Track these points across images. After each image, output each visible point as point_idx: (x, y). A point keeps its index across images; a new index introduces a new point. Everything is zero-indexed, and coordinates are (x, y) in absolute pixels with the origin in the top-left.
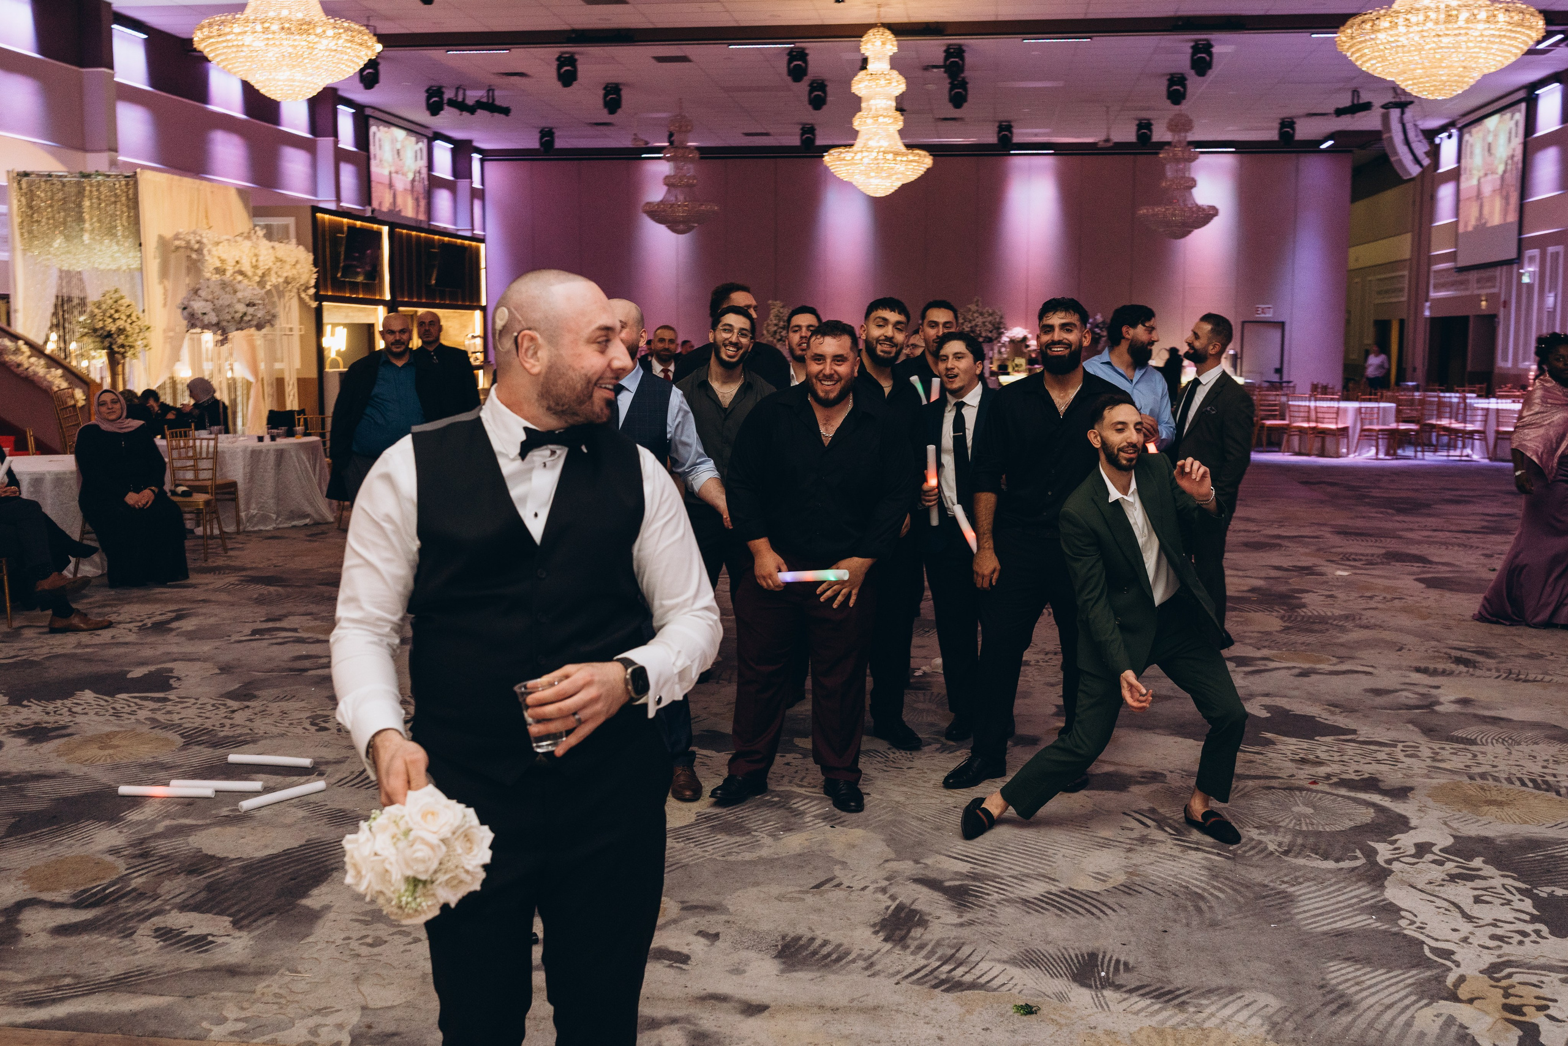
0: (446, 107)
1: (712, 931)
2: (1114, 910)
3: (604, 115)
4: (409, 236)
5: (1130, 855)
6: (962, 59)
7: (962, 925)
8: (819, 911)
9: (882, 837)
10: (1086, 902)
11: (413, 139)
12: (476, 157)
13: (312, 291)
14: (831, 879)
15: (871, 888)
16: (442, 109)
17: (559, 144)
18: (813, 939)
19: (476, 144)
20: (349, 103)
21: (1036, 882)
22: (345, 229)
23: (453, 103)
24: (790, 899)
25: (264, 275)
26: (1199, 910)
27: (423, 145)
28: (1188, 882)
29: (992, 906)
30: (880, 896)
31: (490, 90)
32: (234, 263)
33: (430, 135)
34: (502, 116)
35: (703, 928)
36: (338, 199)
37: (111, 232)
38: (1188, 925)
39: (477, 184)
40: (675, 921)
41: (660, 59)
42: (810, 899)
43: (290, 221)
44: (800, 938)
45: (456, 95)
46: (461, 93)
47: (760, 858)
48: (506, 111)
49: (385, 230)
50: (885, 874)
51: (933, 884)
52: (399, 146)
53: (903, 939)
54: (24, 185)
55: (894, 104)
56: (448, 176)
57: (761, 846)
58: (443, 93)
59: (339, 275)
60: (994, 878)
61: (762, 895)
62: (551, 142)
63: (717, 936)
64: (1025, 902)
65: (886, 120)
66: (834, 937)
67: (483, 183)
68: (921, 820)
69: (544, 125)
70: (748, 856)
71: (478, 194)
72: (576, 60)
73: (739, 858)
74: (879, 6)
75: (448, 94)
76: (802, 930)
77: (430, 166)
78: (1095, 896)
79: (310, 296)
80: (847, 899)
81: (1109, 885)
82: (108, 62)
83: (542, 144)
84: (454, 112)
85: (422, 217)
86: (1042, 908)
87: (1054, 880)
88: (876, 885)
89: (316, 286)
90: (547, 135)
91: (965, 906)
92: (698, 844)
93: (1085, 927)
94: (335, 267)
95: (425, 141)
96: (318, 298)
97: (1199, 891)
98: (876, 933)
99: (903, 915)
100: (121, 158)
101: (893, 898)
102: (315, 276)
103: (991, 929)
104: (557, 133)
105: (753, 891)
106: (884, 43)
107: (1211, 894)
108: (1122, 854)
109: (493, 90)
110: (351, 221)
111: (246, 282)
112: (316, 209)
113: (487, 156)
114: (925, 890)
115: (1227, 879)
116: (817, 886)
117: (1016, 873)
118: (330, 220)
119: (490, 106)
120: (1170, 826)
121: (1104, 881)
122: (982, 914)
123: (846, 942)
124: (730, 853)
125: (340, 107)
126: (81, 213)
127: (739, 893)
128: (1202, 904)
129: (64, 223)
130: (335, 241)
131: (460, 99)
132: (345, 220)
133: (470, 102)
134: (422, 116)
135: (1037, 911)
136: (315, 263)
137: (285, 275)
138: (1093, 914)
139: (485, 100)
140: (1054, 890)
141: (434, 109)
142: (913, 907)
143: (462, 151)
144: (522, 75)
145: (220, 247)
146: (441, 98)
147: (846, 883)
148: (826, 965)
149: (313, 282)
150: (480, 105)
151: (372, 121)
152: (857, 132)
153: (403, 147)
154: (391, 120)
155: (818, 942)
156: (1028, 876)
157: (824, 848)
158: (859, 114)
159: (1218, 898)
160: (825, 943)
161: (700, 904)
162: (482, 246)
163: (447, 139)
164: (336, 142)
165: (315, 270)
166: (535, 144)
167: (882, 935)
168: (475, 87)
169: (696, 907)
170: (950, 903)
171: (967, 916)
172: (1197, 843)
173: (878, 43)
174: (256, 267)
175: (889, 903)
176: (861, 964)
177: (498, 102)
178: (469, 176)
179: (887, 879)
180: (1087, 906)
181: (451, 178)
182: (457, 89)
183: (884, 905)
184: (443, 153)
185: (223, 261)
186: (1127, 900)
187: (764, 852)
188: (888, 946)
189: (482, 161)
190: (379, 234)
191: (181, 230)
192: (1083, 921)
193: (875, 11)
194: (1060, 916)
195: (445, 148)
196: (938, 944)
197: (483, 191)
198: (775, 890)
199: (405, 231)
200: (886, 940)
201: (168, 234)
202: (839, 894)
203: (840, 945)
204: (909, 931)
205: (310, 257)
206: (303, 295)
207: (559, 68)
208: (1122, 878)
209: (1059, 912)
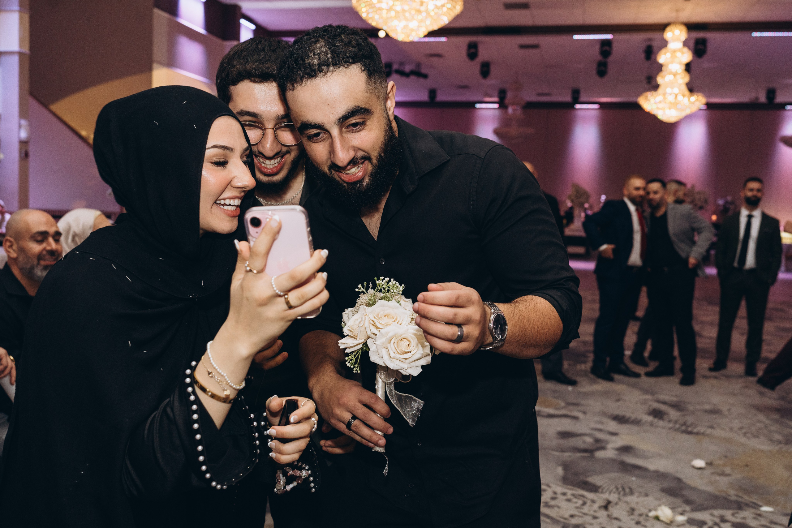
3: (478, 80)
17: (440, 97)
23: (397, 72)
34: (423, 79)
41: (523, 47)
45: (399, 67)
46: (402, 66)
48: (425, 76)
55: (684, 68)
58: (392, 66)
62: (434, 97)
65: (679, 76)
72: (479, 46)
75: (395, 67)
83: (429, 97)
84: (398, 76)
90: (433, 93)
104: (439, 92)
106: (680, 33)
109: (419, 65)
119: (417, 73)
131: (401, 69)
133: (407, 71)
139: (415, 70)
144: (439, 56)
146: (391, 69)
150: (412, 73)
152: (659, 84)
158: (661, 74)
166: (427, 99)
168: (410, 62)
173: (677, 32)
177: (422, 72)
182: (400, 63)
207: (468, 50)
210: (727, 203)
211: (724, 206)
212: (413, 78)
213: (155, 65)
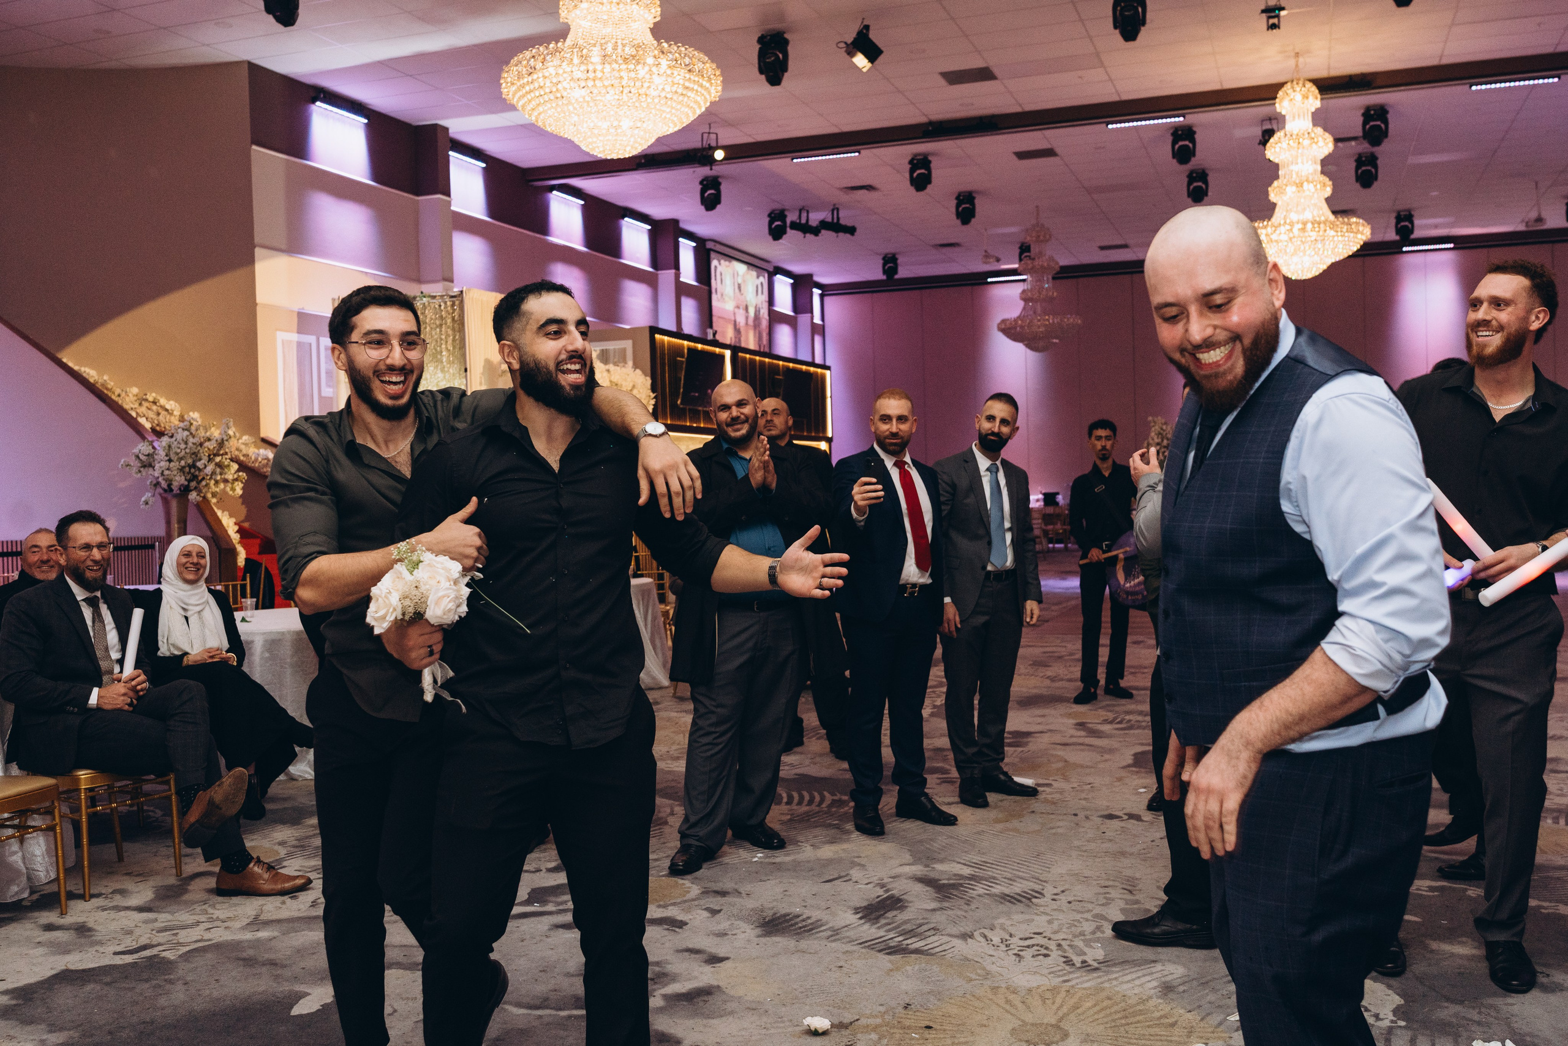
0: (789, 231)
3: (955, 232)
4: (752, 361)
6: (1386, 122)
11: (754, 273)
12: (817, 292)
16: (785, 233)
17: (903, 273)
19: (816, 279)
20: (690, 236)
22: (686, 351)
23: (795, 226)
27: (764, 280)
31: (835, 209)
33: (771, 269)
37: (436, 358)
39: (817, 320)
41: (1022, 155)
43: (627, 344)
46: (804, 215)
48: (851, 230)
49: (728, 353)
52: (740, 281)
55: (1319, 168)
56: (789, 311)
58: (785, 216)
59: (679, 402)
65: (1311, 186)
67: (823, 319)
69: (887, 251)
71: (819, 330)
72: (930, 162)
74: (1297, 55)
75: (791, 217)
77: (771, 299)
82: (445, 189)
83: (885, 272)
84: (798, 234)
85: (765, 343)
90: (892, 261)
94: (674, 394)
95: (766, 275)
102: (653, 402)
104: (901, 260)
106: (1306, 97)
109: (838, 209)
110: (692, 344)
112: (654, 330)
113: (827, 290)
118: (669, 343)
119: (835, 227)
125: (681, 239)
130: (674, 366)
131: (803, 221)
132: (686, 343)
134: (763, 246)
136: (653, 389)
139: (829, 219)
141: (777, 233)
143: (802, 285)
144: (869, 188)
146: (784, 222)
150: (824, 225)
151: (713, 255)
152: (1274, 205)
153: (744, 281)
154: (732, 253)
158: (1276, 183)
162: (828, 373)
163: (787, 274)
164: (677, 276)
165: (653, 395)
166: (878, 274)
173: (1298, 97)
177: (842, 222)
178: (810, 311)
181: (792, 314)
182: (800, 211)
184: (783, 288)
189: (822, 296)
190: (722, 357)
193: (1292, 63)
195: (785, 283)
197: (823, 326)
199: (748, 356)
205: (648, 381)
207: (912, 171)
212: (827, 236)
213: (257, 251)
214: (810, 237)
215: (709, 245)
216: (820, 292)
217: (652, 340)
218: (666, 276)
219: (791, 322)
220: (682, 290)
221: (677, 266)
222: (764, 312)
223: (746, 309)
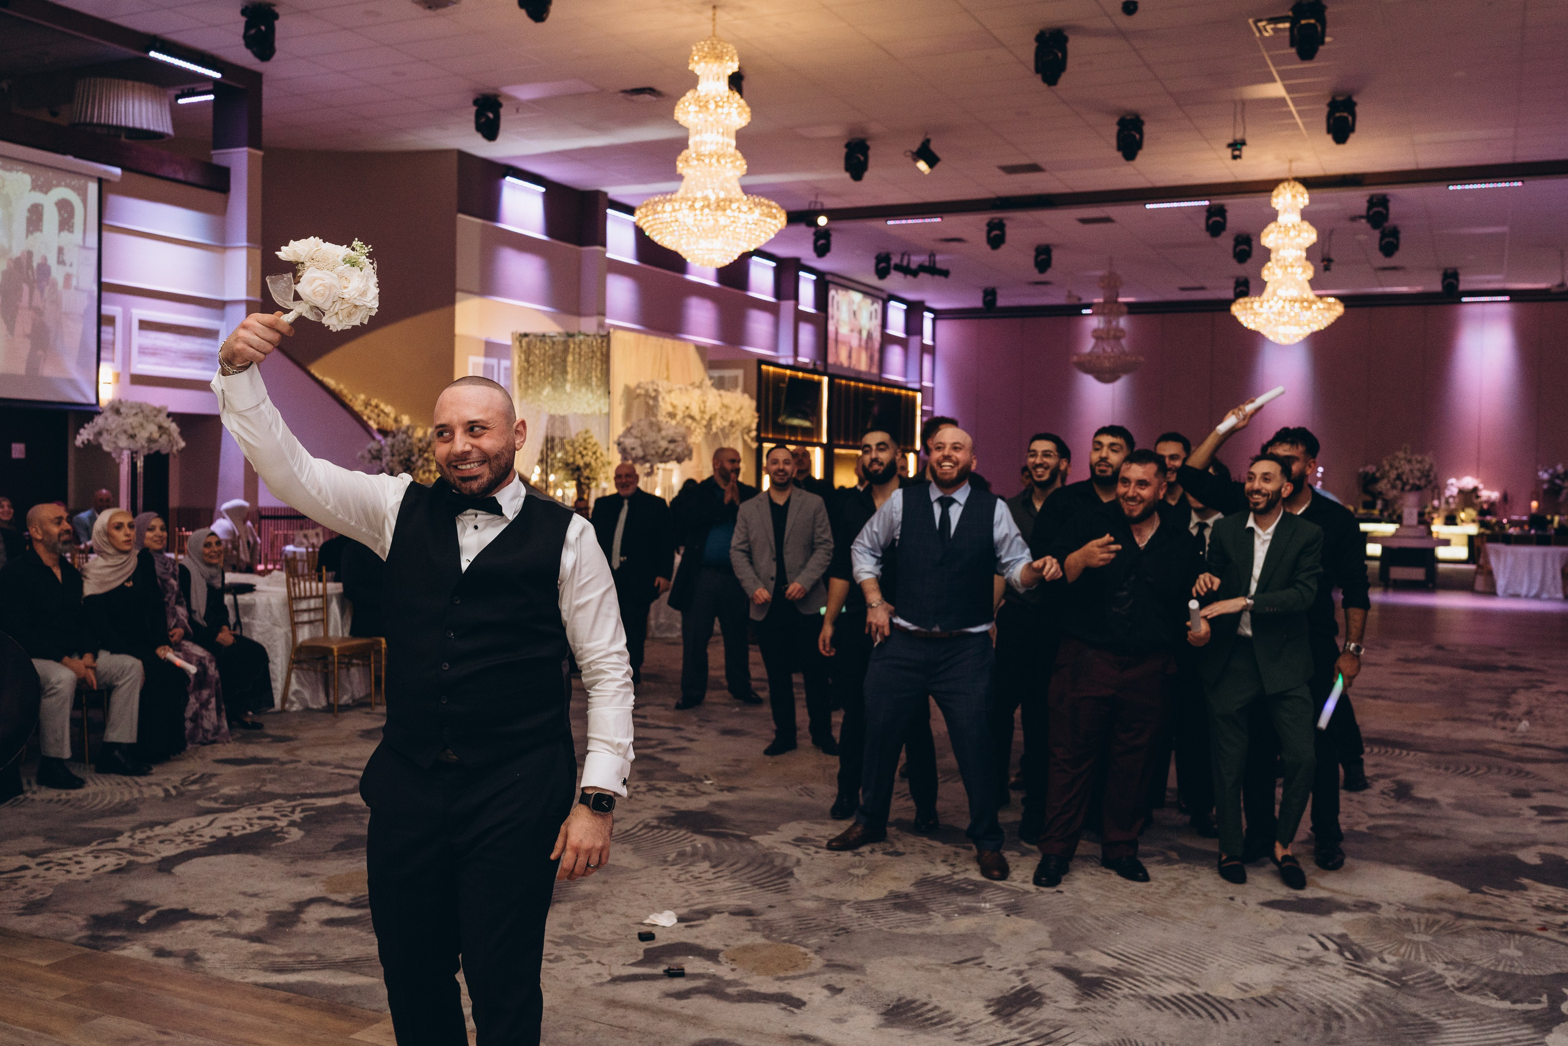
0: (893, 272)
1: (839, 986)
2: (1237, 1017)
3: (1037, 276)
4: (848, 387)
5: (1290, 972)
6: (1387, 208)
7: (1075, 1010)
8: (946, 982)
9: (1049, 929)
10: (1213, 1006)
11: (869, 301)
13: (754, 434)
14: (977, 958)
15: (1009, 970)
16: (890, 273)
17: (1002, 302)
18: (926, 1004)
19: (929, 304)
20: (810, 270)
21: (1174, 983)
22: (788, 379)
23: (899, 268)
24: (927, 970)
25: (710, 419)
26: (1328, 1028)
27: (878, 306)
28: (1334, 1002)
29: (1117, 999)
30: (1013, 977)
31: (932, 255)
32: (684, 409)
33: (885, 297)
34: (942, 278)
35: (832, 982)
36: (796, 353)
37: (587, 382)
38: (1306, 1040)
39: (927, 340)
40: (812, 974)
41: (1085, 221)
42: (945, 972)
43: (738, 373)
44: (914, 1002)
45: (902, 260)
46: (906, 258)
47: (923, 934)
48: (945, 273)
49: (825, 380)
50: (1030, 959)
51: (1069, 973)
52: (855, 307)
53: (1010, 1014)
54: (524, 344)
55: (1304, 254)
56: (902, 335)
57: (929, 924)
58: (890, 259)
59: (780, 420)
60: (1133, 975)
61: (904, 963)
62: (994, 300)
63: (841, 990)
64: (1151, 999)
65: (1297, 269)
66: (945, 1005)
67: (934, 339)
68: (1097, 919)
69: (987, 285)
70: (912, 931)
71: (924, 349)
72: (1004, 225)
73: (904, 931)
74: (1291, 160)
75: (895, 260)
76: (921, 997)
77: (884, 324)
78: (1226, 1003)
79: (752, 439)
80: (981, 977)
81: (1247, 996)
82: (600, 240)
83: (985, 302)
84: (901, 275)
85: (875, 370)
86: (1165, 1006)
87: (1194, 984)
88: (1015, 968)
89: (758, 429)
90: (990, 295)
91: (1090, 995)
92: (877, 917)
93: (1197, 1028)
94: (776, 413)
95: (880, 302)
96: (760, 440)
97: (1340, 1011)
98: (988, 1006)
99: (1024, 995)
100: (608, 321)
101: (1024, 980)
102: (756, 420)
103: (1101, 1017)
104: (999, 292)
105: (898, 959)
106: (1295, 197)
107: (1352, 1016)
108: (1282, 971)
109: (935, 255)
110: (793, 373)
111: (694, 425)
112: (762, 360)
113: (939, 315)
114: (1059, 978)
115: (1379, 1005)
116: (959, 963)
117: (1159, 973)
118: (774, 373)
119: (932, 270)
120: (1352, 952)
121: (1246, 991)
122: (1101, 1004)
123: (954, 1010)
124: (898, 927)
125: (801, 274)
126: (565, 367)
127: (884, 959)
128: (1335, 1024)
129: (552, 375)
130: (777, 390)
131: (905, 263)
132: (788, 372)
133: (913, 266)
134: (873, 280)
135: (1158, 1008)
136: (758, 410)
137: (730, 419)
138: (1213, 1017)
139: (927, 264)
140: (1188, 992)
141: (882, 273)
142: (1039, 990)
143: (914, 311)
144: (959, 240)
145: (673, 394)
146: (889, 263)
147: (988, 963)
148: (924, 1026)
149: (754, 426)
150: (922, 268)
151: (831, 286)
152: (1266, 282)
153: (859, 308)
154: (848, 284)
155: (929, 1007)
156: (1169, 977)
157: (989, 932)
158: (1268, 265)
159: (1356, 1020)
160: (936, 1008)
161: (844, 963)
162: (918, 394)
163: (901, 300)
164: (797, 305)
166: (979, 303)
167: (992, 1009)
168: (919, 251)
169: (838, 966)
170: (1076, 991)
171: (1086, 1004)
172: (1369, 970)
173: (1289, 197)
174: (703, 412)
175: (1018, 984)
176: (957, 1029)
177: (939, 266)
178: (920, 333)
179: (1030, 964)
180: (1212, 1010)
181: (904, 336)
182: (903, 255)
183: (1012, 985)
184: (897, 314)
185: (674, 407)
186: (1256, 1010)
187: (929, 929)
188: (993, 1018)
189: (934, 320)
190: (819, 384)
191: (642, 380)
192: (1199, 1022)
194: (1177, 1015)
195: (899, 308)
196: (1041, 1023)
197: (933, 347)
198: (919, 960)
199: (847, 382)
200: (993, 1014)
201: (633, 384)
202: (977, 971)
203: (947, 1012)
204: (1020, 1009)
205: (754, 404)
206: (746, 437)
207: (988, 233)
208: (1266, 991)
209: (1180, 1013)
210: (1555, 476)
211: (1551, 482)
212: (923, 276)
213: (459, 295)
214: (909, 278)
215: (829, 278)
216: (931, 315)
217: (759, 370)
218: (787, 306)
219: (903, 343)
220: (800, 317)
221: (796, 297)
222: (877, 335)
223: (860, 332)
